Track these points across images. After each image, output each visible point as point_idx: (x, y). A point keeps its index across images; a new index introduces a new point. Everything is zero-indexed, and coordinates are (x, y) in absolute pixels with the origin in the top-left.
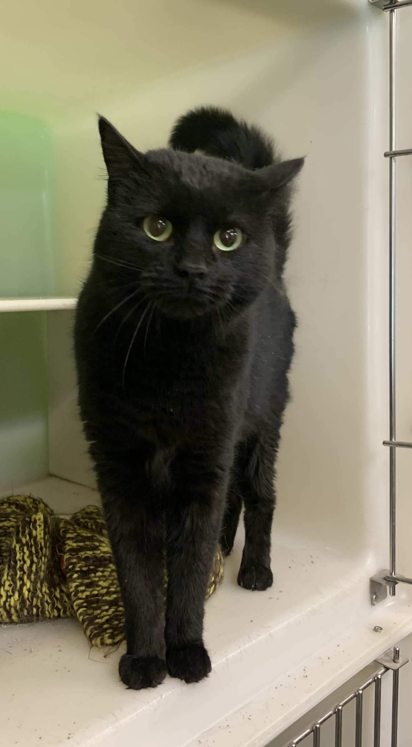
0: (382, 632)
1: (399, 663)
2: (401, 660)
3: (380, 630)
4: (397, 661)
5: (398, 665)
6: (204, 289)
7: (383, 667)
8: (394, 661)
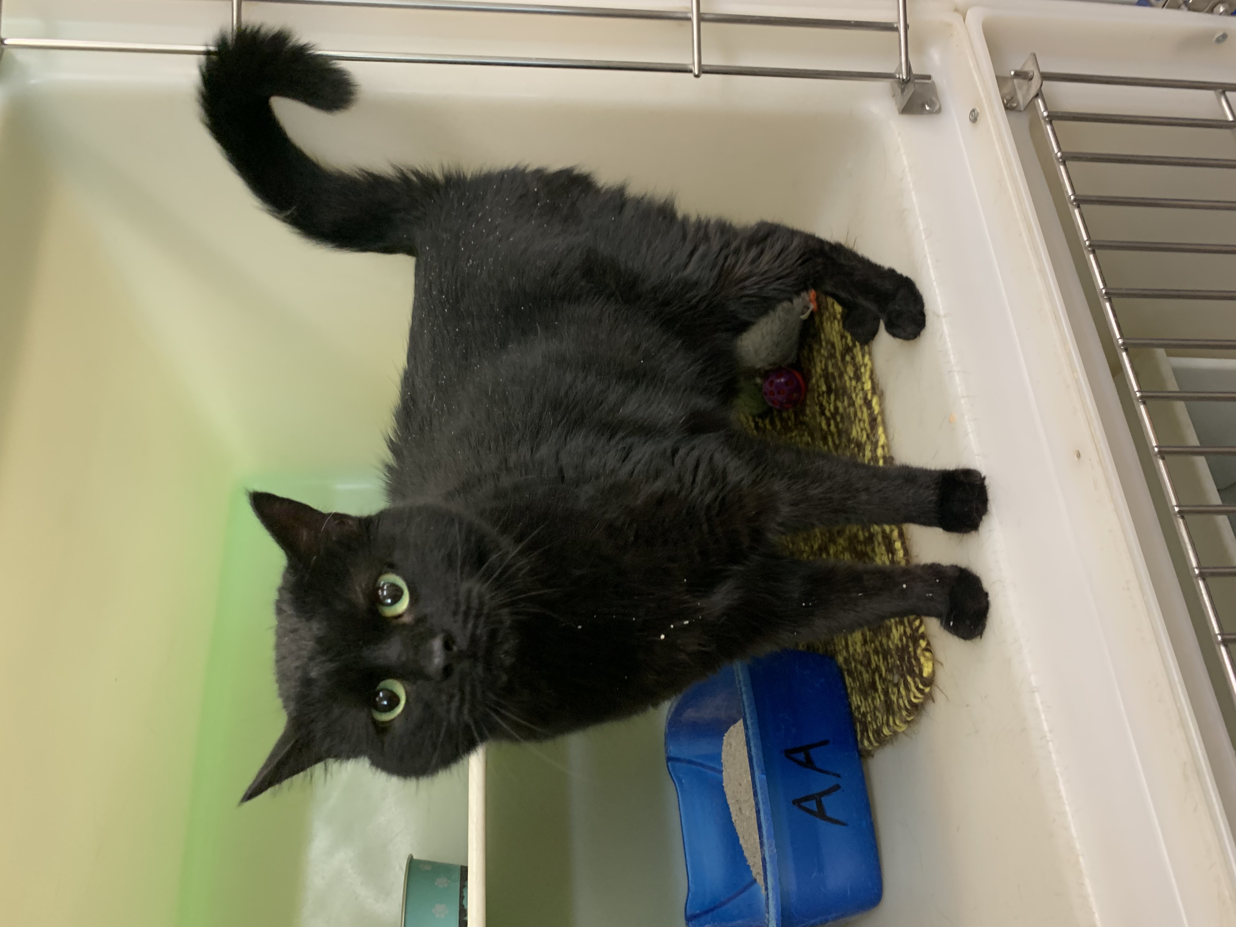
0: (979, 111)
1: (1035, 73)
2: (1030, 68)
3: (975, 112)
4: (1031, 76)
5: (1036, 74)
6: (468, 632)
7: (1036, 100)
8: (1031, 79)
